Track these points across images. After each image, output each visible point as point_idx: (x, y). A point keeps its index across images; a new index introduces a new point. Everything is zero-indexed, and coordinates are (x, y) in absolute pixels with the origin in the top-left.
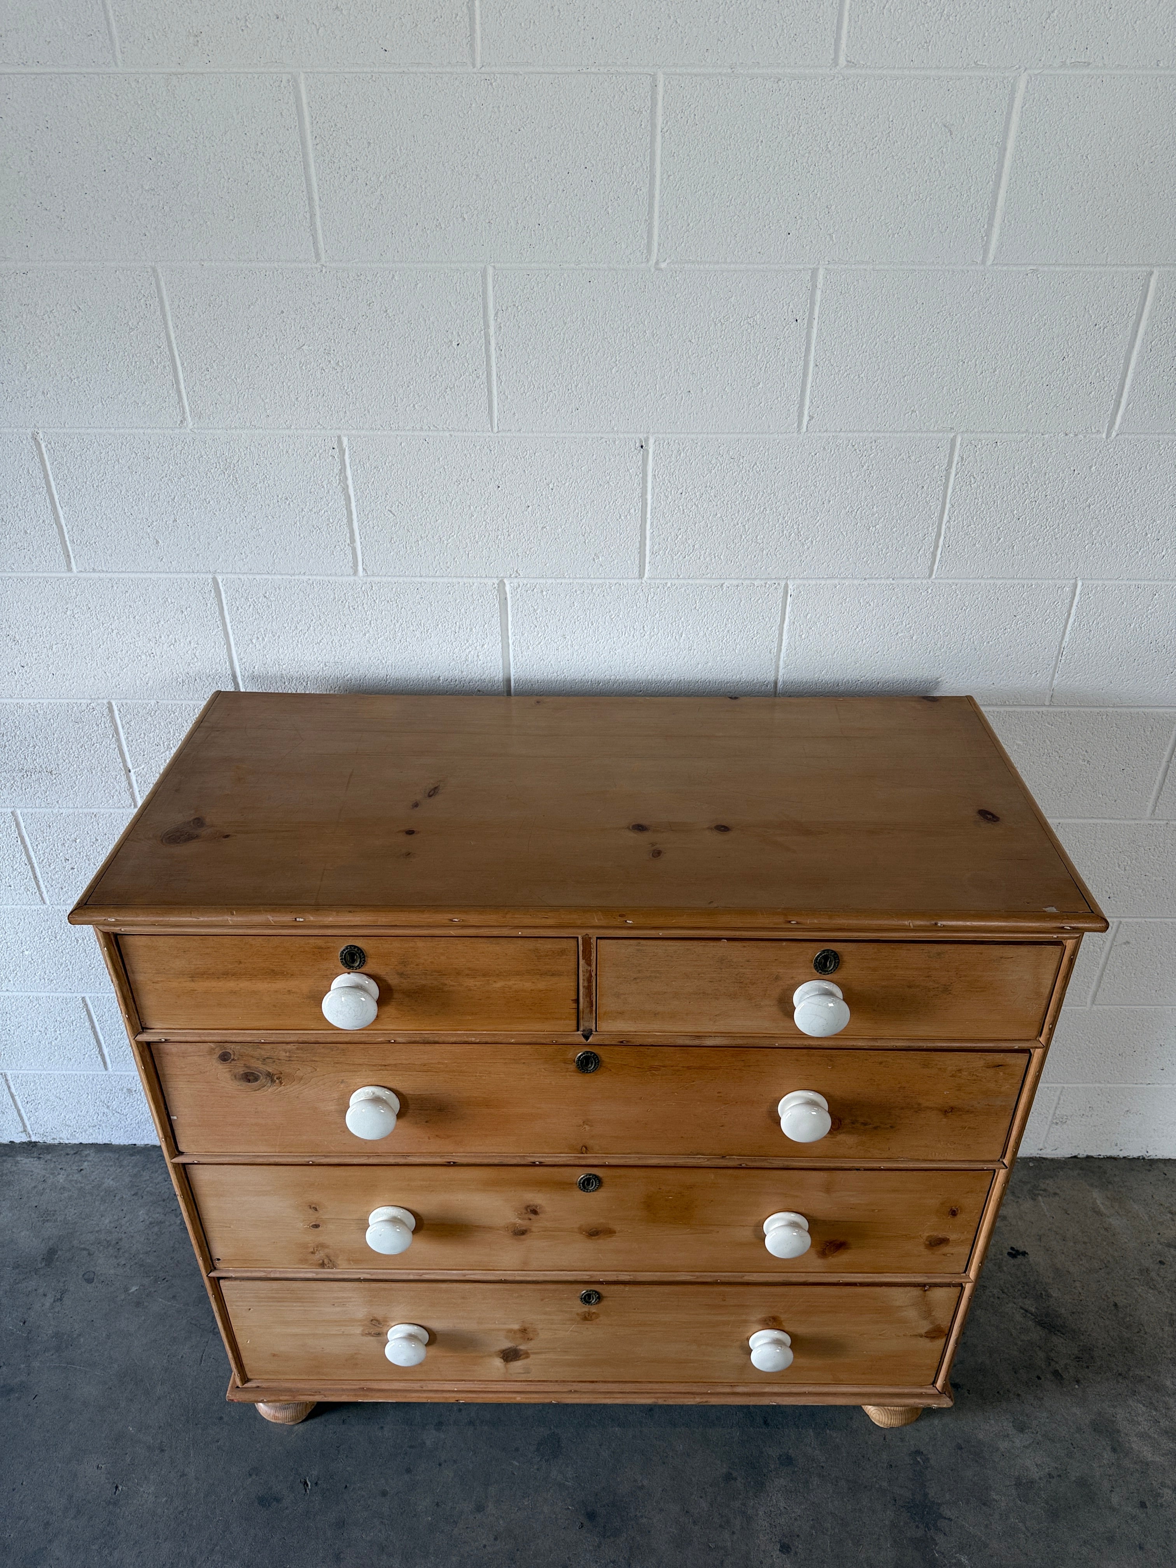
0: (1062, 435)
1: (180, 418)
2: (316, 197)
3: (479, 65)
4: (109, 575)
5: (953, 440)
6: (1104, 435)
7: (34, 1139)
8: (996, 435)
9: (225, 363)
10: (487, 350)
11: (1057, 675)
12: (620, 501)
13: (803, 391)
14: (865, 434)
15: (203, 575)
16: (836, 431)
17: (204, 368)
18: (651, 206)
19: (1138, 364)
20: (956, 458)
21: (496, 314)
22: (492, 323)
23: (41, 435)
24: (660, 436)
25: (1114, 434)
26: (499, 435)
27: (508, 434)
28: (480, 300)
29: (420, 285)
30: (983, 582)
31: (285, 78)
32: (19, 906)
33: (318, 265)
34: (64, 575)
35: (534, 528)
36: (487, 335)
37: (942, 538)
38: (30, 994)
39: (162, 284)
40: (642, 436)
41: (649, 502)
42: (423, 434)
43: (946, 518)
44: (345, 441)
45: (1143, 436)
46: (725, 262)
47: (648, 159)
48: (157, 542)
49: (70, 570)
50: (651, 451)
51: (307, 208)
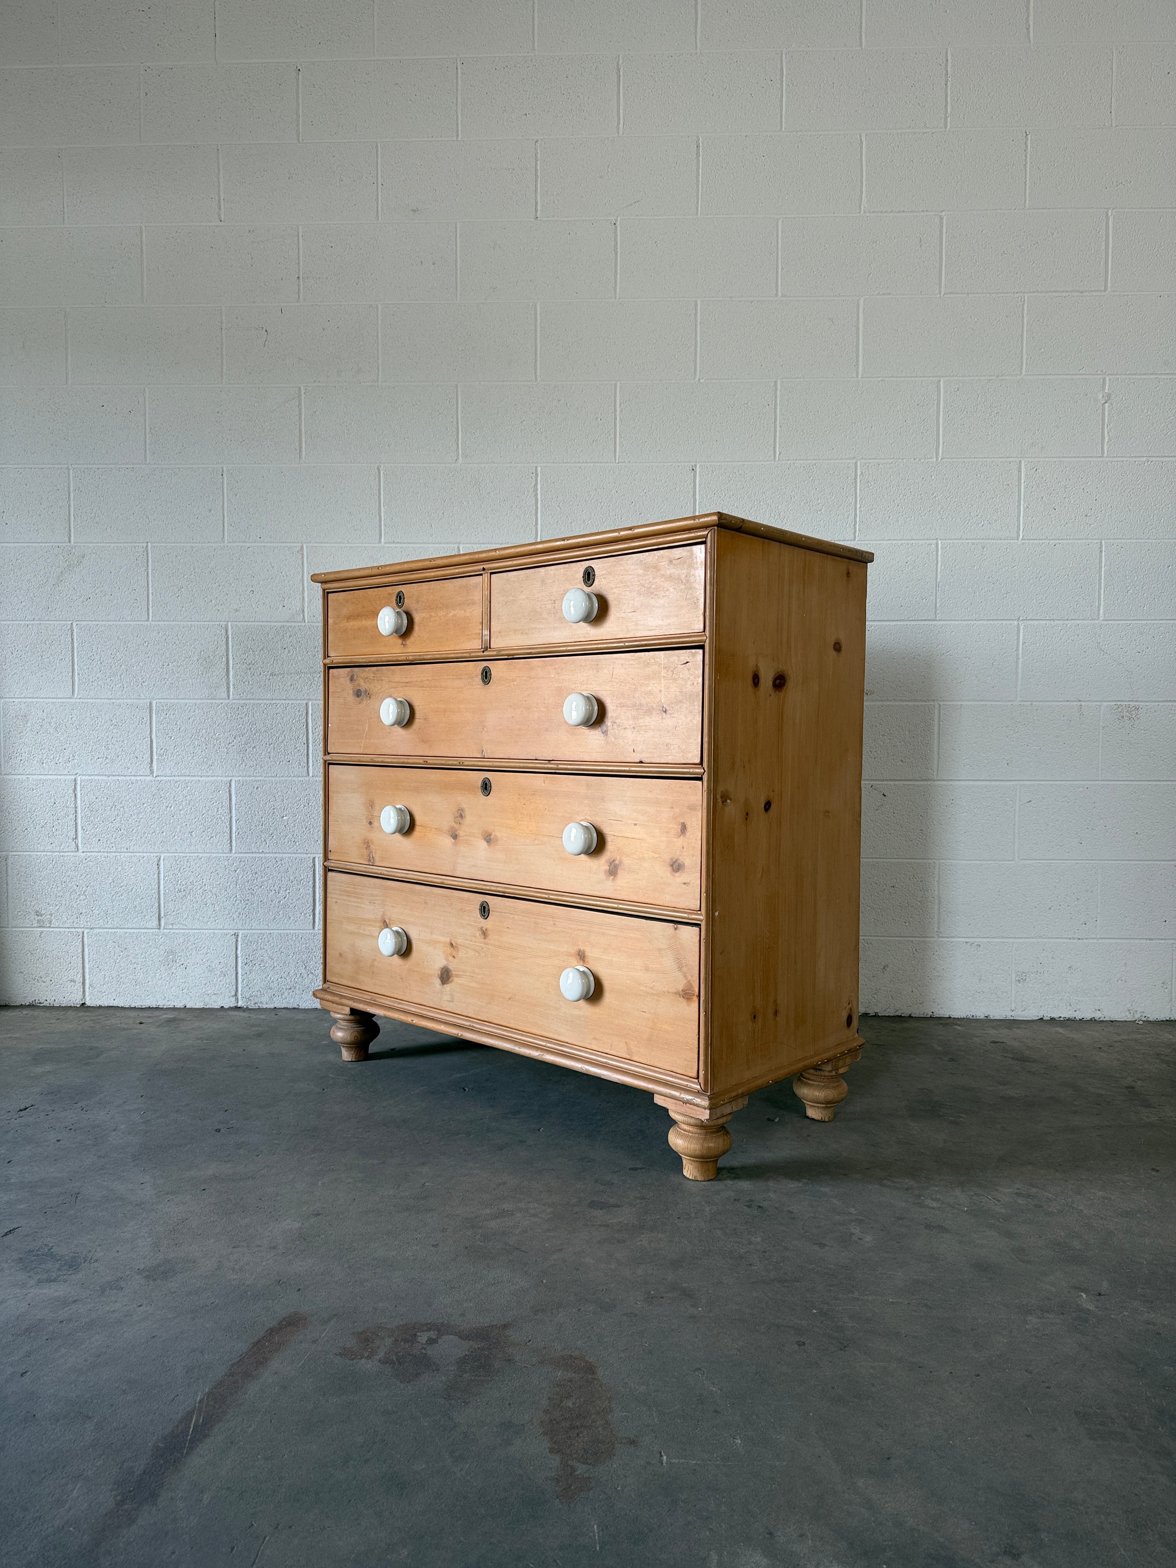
0: (912, 460)
1: (456, 458)
2: (539, 353)
3: (618, 298)
4: (401, 545)
5: (856, 463)
6: (935, 459)
7: (239, 1005)
8: (878, 461)
9: (484, 430)
10: (615, 422)
11: (938, 600)
12: (682, 498)
13: (775, 440)
14: (809, 461)
15: (452, 545)
16: (794, 460)
17: (473, 432)
18: (696, 354)
19: (943, 423)
20: (859, 473)
21: (620, 404)
22: (618, 410)
23: (382, 468)
24: (703, 464)
25: (940, 459)
26: (619, 464)
27: (624, 464)
28: (613, 398)
29: (584, 392)
30: (885, 542)
31: (531, 304)
32: (290, 778)
33: (536, 383)
34: (376, 545)
35: (635, 514)
36: (615, 415)
37: (858, 517)
38: (277, 855)
39: (459, 392)
40: (693, 464)
41: (697, 498)
42: (580, 465)
43: (858, 506)
44: (539, 469)
45: (955, 460)
46: (732, 379)
47: (694, 334)
48: (432, 526)
49: (380, 542)
50: (698, 472)
51: (534, 357)
